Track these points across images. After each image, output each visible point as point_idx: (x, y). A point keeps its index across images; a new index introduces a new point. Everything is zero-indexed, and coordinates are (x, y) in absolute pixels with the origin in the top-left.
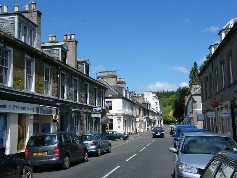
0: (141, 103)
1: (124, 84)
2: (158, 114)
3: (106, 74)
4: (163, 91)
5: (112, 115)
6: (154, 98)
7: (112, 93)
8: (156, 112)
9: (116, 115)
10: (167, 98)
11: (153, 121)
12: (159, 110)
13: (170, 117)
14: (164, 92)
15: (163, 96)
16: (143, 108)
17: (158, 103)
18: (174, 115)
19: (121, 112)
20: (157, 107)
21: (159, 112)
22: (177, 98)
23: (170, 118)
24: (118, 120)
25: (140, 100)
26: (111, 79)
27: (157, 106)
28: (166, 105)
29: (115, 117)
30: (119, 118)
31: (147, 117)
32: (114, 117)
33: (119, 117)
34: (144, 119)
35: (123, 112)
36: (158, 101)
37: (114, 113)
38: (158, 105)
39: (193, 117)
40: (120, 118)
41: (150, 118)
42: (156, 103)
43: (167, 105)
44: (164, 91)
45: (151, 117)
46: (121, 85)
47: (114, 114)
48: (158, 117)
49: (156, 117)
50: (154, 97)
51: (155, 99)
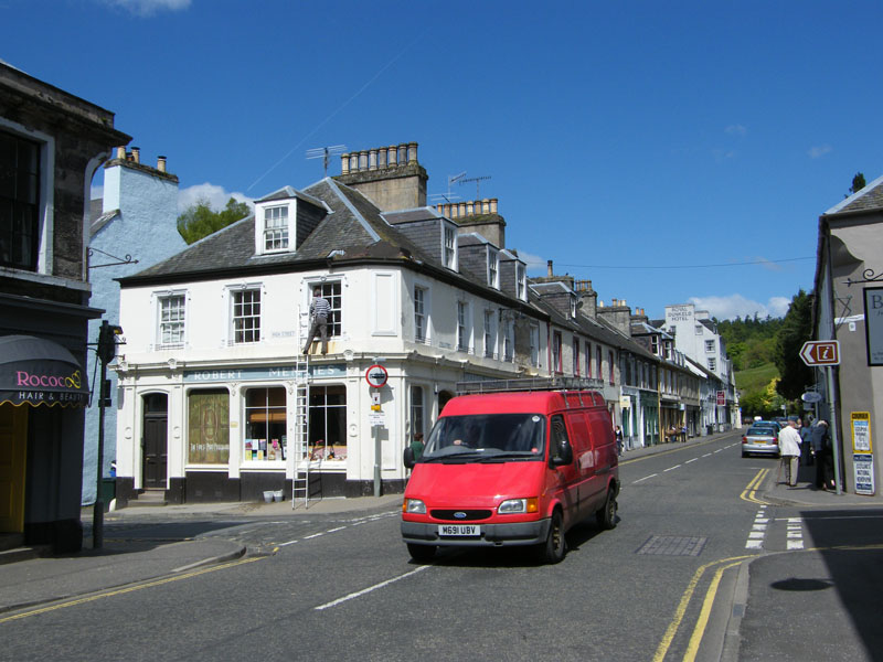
0: (627, 335)
1: (494, 228)
2: (713, 381)
3: (373, 162)
4: (753, 319)
5: (342, 365)
6: (700, 324)
7: (352, 239)
8: (704, 375)
9: (362, 362)
10: (767, 340)
11: (683, 407)
12: (720, 370)
13: (769, 397)
14: (756, 320)
15: (755, 333)
16: (619, 350)
17: (717, 344)
18: (780, 388)
19: (397, 346)
20: (712, 360)
21: (719, 377)
22: (793, 327)
23: (771, 401)
24: (373, 389)
25: (624, 322)
26: (393, 183)
27: (712, 356)
28: (763, 360)
29: (356, 371)
30: (377, 377)
31: (648, 389)
32: (349, 372)
33: (376, 370)
34: (622, 398)
35: (407, 344)
36: (716, 338)
37: (349, 352)
38: (717, 353)
39: (836, 369)
40: (383, 377)
41: (665, 396)
42: (710, 343)
43: (767, 360)
44: (756, 316)
45: (666, 392)
46: (482, 233)
47: (349, 358)
48: (712, 393)
49: (705, 393)
50: (701, 321)
51: (704, 328)
